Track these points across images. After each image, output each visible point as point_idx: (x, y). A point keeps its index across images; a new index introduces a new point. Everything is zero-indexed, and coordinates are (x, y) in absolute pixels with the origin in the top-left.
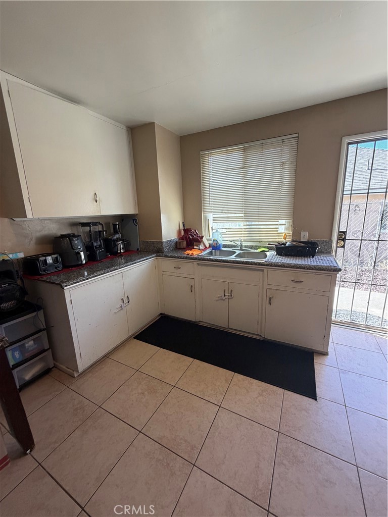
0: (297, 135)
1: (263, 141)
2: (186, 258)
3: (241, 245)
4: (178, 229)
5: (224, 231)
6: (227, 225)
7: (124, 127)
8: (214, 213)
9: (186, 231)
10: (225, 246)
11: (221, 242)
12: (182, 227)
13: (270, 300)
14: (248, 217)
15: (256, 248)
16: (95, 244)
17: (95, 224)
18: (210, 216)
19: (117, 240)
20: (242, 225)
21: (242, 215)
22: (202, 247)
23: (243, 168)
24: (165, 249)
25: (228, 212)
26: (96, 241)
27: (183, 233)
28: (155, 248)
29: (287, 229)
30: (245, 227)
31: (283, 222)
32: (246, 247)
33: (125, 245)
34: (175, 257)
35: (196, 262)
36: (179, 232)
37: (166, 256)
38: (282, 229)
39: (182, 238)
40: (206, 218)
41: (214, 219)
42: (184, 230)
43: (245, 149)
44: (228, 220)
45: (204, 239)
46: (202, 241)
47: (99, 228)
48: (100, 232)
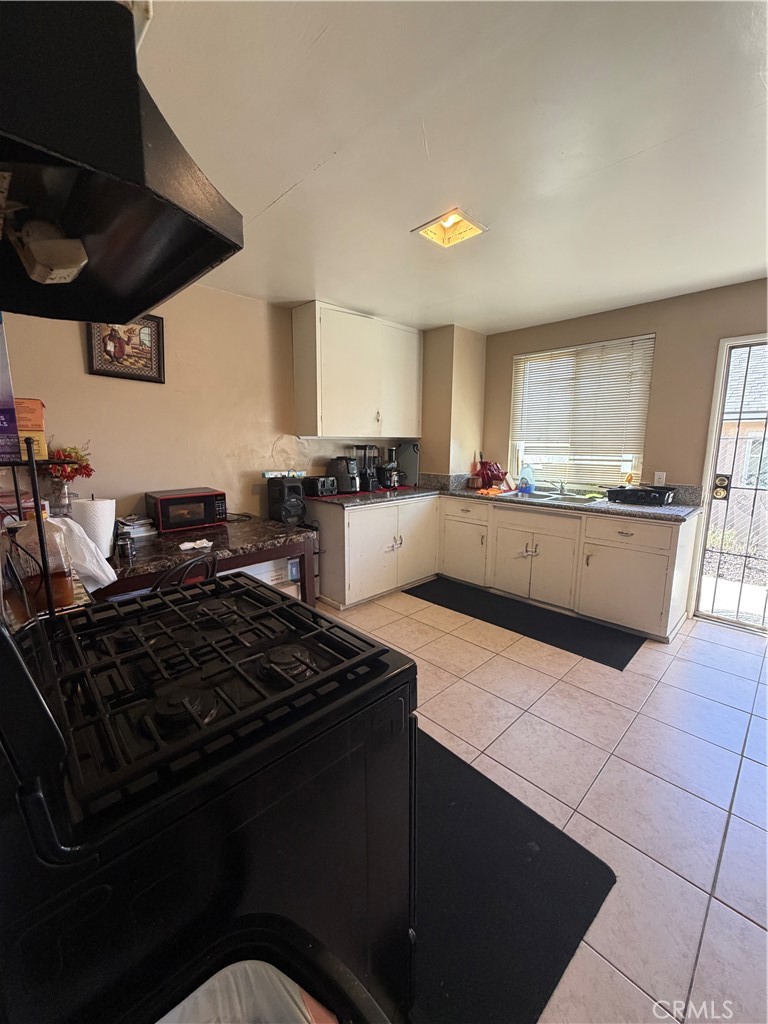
0: (653, 336)
1: (603, 343)
2: (479, 498)
3: (562, 488)
4: (472, 460)
5: (539, 466)
6: (545, 459)
7: (416, 331)
8: (527, 441)
9: (483, 464)
10: (539, 489)
11: (533, 483)
12: (478, 459)
13: (588, 559)
14: (575, 449)
15: (585, 492)
16: (368, 471)
17: (371, 447)
18: (521, 445)
19: (391, 470)
20: (566, 459)
21: (568, 445)
22: (503, 487)
23: (572, 379)
24: (452, 486)
25: (548, 440)
26: (370, 468)
27: (479, 467)
28: (439, 484)
29: (634, 467)
30: (571, 462)
31: (629, 457)
32: (569, 491)
33: (400, 477)
34: (464, 496)
35: (491, 504)
36: (474, 465)
37: (452, 495)
38: (627, 468)
39: (477, 475)
40: (514, 447)
41: (527, 450)
42: (481, 463)
43: (577, 354)
44: (547, 451)
45: (508, 477)
46: (504, 479)
47: (374, 453)
48: (375, 457)
